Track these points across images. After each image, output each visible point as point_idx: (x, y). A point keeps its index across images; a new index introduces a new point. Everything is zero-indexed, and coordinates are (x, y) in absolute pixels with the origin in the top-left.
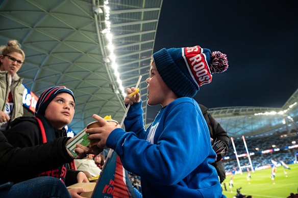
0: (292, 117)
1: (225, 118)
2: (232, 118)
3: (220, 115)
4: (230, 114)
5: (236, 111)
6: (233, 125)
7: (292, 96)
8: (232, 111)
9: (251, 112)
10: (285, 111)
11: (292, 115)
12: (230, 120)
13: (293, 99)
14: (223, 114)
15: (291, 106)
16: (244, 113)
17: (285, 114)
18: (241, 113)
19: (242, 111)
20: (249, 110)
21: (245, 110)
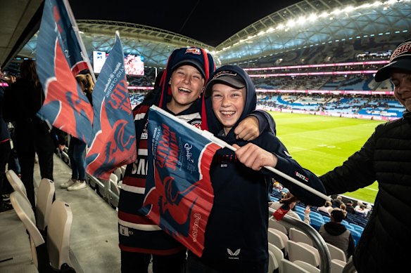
0: (221, 60)
1: (153, 42)
2: (161, 43)
3: (149, 36)
4: (161, 38)
5: (168, 37)
6: (160, 51)
7: (229, 39)
8: (163, 36)
9: (184, 43)
10: (217, 52)
11: (222, 57)
12: (158, 45)
13: (229, 41)
14: (153, 36)
15: (224, 49)
16: (177, 41)
17: (217, 55)
18: (173, 40)
19: (175, 38)
20: (183, 40)
21: (179, 39)
